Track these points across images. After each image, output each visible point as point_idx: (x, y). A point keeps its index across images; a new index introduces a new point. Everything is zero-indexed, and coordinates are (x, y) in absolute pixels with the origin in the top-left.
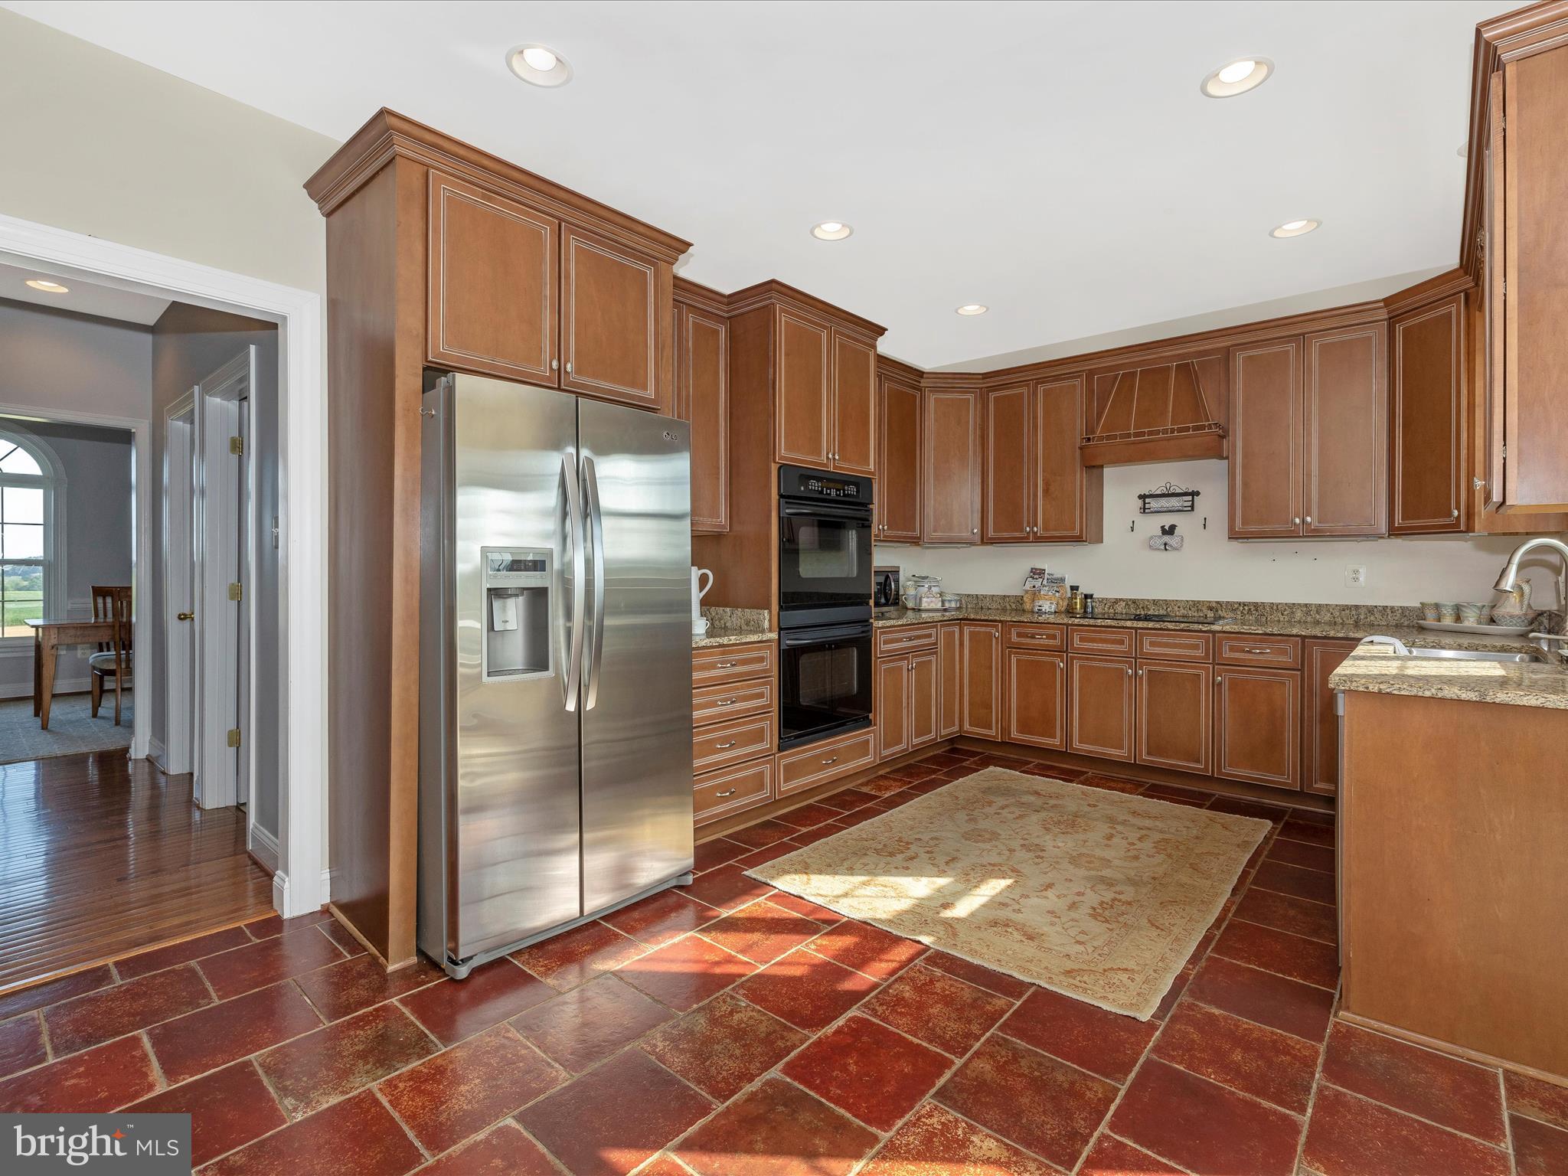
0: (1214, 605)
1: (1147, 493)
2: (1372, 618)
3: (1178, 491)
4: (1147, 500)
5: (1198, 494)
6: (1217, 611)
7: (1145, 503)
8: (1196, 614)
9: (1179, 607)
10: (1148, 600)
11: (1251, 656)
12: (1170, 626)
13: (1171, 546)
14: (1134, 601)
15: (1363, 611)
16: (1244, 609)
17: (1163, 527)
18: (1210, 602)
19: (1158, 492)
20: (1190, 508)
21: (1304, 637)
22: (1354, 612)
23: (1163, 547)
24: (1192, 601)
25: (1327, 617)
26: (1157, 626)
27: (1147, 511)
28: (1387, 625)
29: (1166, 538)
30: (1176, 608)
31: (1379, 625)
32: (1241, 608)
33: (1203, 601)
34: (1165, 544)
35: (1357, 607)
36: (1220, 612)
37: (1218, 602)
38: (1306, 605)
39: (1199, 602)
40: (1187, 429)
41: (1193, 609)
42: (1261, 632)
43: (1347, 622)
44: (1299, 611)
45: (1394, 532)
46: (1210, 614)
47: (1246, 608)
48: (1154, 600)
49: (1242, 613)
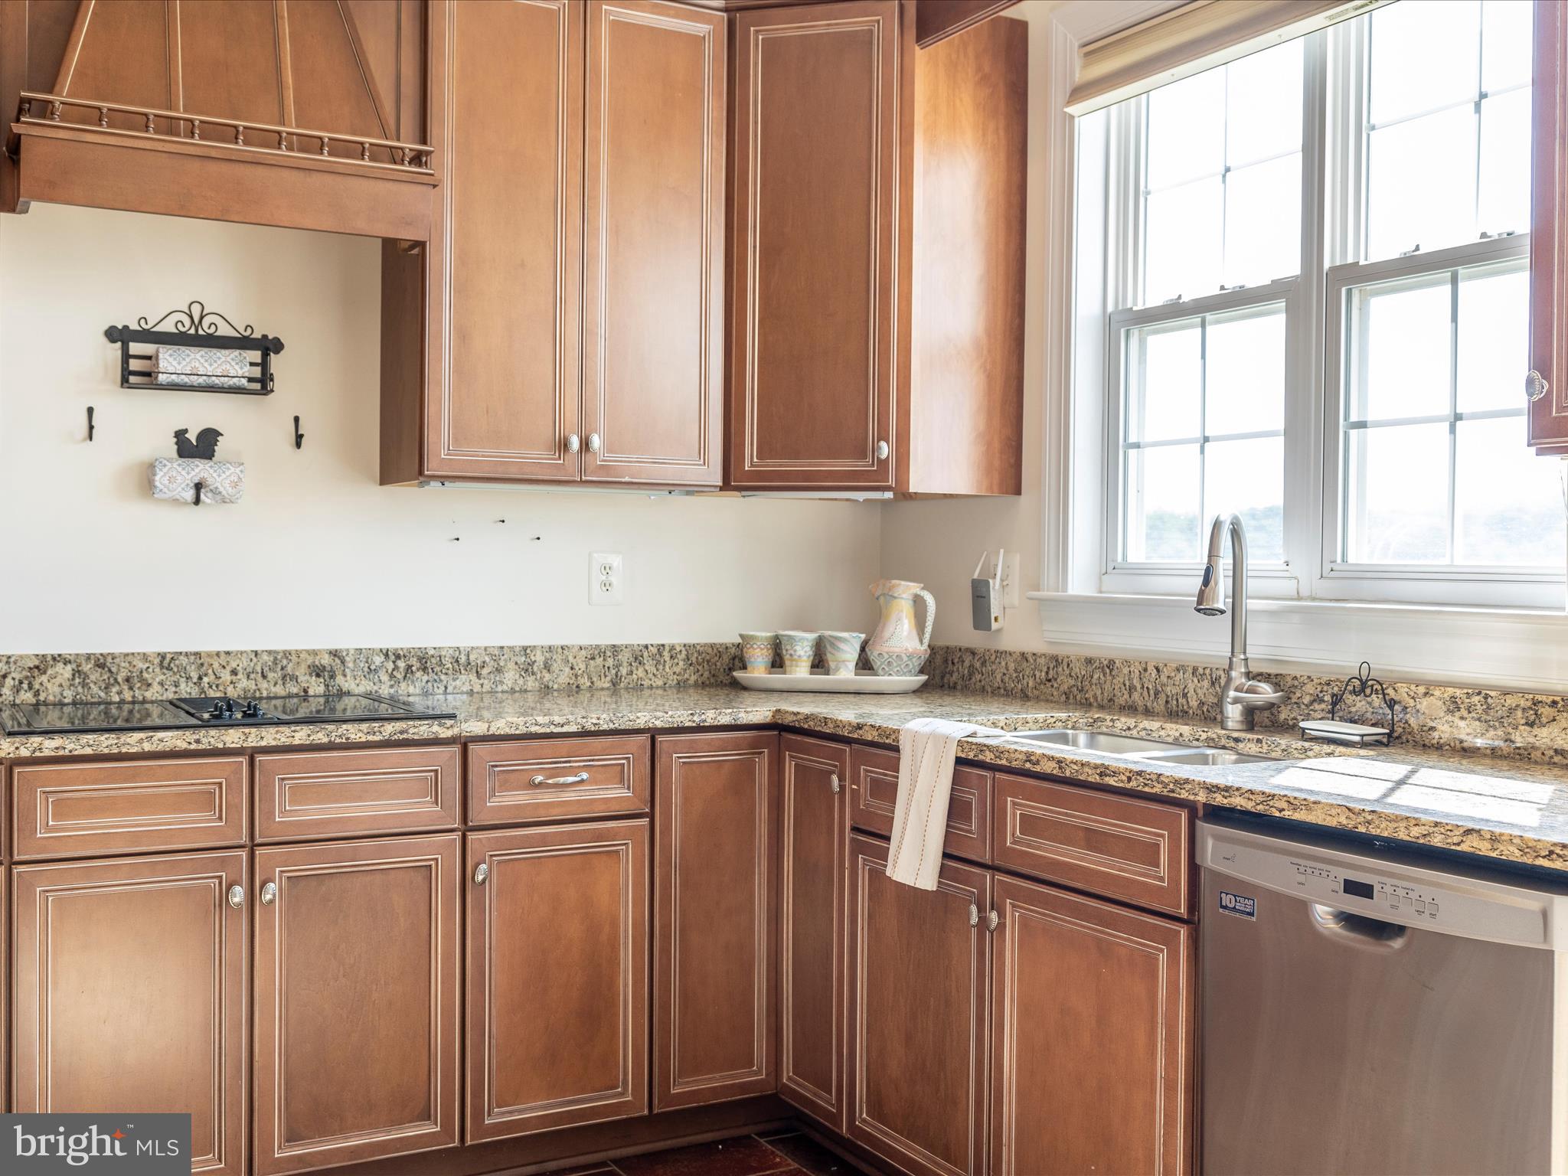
0: (326, 660)
1: (134, 326)
2: (640, 672)
3: (224, 330)
4: (135, 348)
5: (276, 346)
6: (332, 677)
7: (126, 357)
8: (279, 690)
9: (234, 672)
10: (145, 657)
11: (546, 797)
12: (356, 733)
13: (215, 492)
14: (101, 663)
15: (625, 657)
16: (396, 668)
17: (180, 435)
18: (315, 653)
19: (168, 326)
20: (257, 386)
21: (653, 733)
22: (610, 662)
23: (190, 495)
24: (270, 652)
25: (564, 677)
26: (320, 737)
27: (133, 379)
28: (664, 687)
29: (200, 469)
30: (226, 676)
31: (651, 687)
32: (390, 666)
33: (298, 653)
34: (198, 487)
35: (616, 649)
36: (340, 679)
37: (334, 654)
38: (525, 649)
39: (287, 654)
40: (360, 151)
41: (271, 675)
42: (573, 728)
43: (598, 684)
44: (511, 665)
45: (733, 480)
46: (317, 687)
47: (401, 664)
48: (163, 656)
49: (392, 676)
